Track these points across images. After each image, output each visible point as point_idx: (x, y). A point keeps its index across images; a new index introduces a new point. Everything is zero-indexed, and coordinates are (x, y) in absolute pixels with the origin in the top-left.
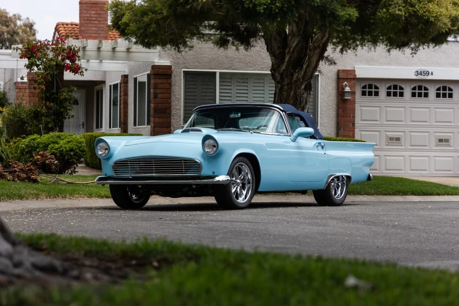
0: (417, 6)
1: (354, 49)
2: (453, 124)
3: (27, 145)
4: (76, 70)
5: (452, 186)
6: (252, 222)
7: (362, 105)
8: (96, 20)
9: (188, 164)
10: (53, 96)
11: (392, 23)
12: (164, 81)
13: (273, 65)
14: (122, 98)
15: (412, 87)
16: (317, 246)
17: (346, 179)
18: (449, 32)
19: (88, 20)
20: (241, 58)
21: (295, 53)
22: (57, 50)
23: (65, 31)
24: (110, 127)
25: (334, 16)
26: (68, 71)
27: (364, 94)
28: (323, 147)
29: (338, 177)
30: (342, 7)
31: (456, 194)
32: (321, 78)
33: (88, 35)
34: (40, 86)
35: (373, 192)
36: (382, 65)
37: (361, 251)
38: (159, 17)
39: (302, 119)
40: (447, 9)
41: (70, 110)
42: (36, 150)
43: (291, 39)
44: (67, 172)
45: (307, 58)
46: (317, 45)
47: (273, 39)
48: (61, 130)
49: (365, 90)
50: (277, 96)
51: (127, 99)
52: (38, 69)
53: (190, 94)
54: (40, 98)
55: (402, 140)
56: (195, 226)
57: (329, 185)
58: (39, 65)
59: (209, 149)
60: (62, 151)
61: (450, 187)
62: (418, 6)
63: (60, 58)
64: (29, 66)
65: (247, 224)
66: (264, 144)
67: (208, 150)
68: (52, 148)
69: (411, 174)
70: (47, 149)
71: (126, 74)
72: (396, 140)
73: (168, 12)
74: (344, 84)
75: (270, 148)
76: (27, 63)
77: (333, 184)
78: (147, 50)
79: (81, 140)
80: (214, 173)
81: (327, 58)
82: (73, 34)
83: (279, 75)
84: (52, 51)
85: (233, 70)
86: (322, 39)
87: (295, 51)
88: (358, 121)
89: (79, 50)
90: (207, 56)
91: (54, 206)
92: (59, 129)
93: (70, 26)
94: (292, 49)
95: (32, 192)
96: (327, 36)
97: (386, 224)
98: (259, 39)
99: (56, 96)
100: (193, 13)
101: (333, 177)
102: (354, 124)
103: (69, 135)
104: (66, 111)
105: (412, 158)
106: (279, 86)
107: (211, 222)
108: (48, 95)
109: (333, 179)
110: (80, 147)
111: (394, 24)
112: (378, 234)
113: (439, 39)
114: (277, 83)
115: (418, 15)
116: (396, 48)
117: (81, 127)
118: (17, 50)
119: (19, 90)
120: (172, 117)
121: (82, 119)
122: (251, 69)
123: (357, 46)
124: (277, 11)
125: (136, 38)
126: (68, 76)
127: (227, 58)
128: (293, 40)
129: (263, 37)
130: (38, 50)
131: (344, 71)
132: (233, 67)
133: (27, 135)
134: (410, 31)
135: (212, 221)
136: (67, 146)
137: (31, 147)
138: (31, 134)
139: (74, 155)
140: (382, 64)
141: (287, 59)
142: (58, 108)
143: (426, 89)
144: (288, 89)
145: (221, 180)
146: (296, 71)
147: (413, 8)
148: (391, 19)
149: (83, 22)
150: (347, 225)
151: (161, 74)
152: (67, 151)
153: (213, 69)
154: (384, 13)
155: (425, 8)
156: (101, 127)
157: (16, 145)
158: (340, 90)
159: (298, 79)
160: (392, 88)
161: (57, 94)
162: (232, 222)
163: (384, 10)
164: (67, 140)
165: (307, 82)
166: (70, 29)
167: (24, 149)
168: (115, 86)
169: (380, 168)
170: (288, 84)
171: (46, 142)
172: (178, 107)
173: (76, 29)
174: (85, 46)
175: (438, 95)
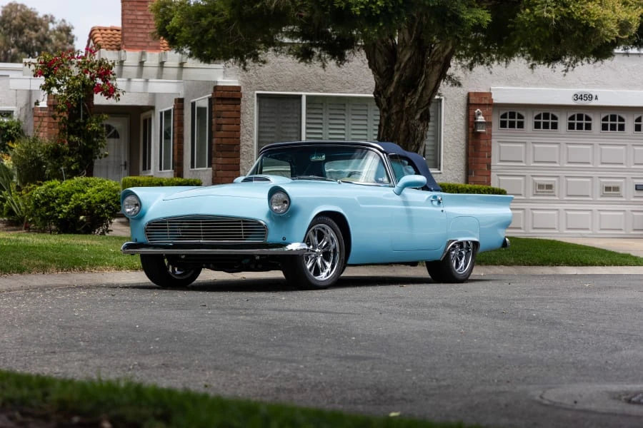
0: (571, 7)
1: (488, 64)
2: (624, 167)
3: (43, 195)
4: (110, 92)
5: (621, 252)
6: (330, 313)
7: (501, 140)
8: (144, 24)
9: (249, 226)
10: (79, 128)
11: (538, 29)
12: (231, 107)
13: (377, 87)
14: (176, 129)
15: (568, 117)
16: (412, 354)
17: (471, 246)
18: (617, 42)
19: (132, 23)
20: (336, 77)
21: (407, 71)
22: (84, 64)
23: (103, 38)
24: (161, 169)
25: (457, 20)
26: (99, 93)
27: (503, 125)
28: (439, 202)
29: (461, 244)
30: (467, 7)
31: (626, 265)
32: (446, 103)
33: (133, 44)
34: (61, 114)
35: (512, 261)
36: (528, 87)
37: (474, 364)
38: (221, 20)
39: (411, 163)
40: (614, 11)
41: (101, 146)
42: (55, 201)
43: (402, 51)
44: (97, 230)
45: (424, 76)
46: (436, 59)
47: (377, 51)
48: (90, 174)
49: (505, 120)
50: (383, 128)
51: (183, 132)
52: (59, 91)
53: (266, 125)
54: (60, 131)
55: (556, 189)
56: (249, 318)
57: (448, 254)
58: (60, 86)
59: (278, 206)
60: (90, 202)
61: (618, 254)
62: (574, 6)
63: (88, 76)
64: (47, 87)
65: (322, 315)
66: (356, 199)
67: (277, 208)
68: (76, 199)
69: (566, 234)
70: (70, 201)
71: (181, 97)
72: (547, 189)
73: (230, 14)
74: (476, 111)
75: (364, 204)
76: (44, 83)
77: (453, 252)
78: (207, 65)
79: (116, 188)
80: (284, 239)
81: (450, 77)
82: (113, 43)
83: (385, 100)
84: (77, 66)
85: (324, 92)
86: (444, 51)
87: (408, 67)
88: (495, 163)
89: (114, 64)
90: (289, 73)
91: (66, 283)
92: (87, 173)
93: (109, 31)
94: (403, 65)
95: (37, 263)
96: (450, 47)
97: (519, 316)
98: (358, 50)
99: (82, 127)
100: (265, 14)
101: (453, 243)
102: (489, 166)
103: (100, 181)
104: (97, 148)
105: (569, 212)
106: (386, 115)
107: (272, 312)
108: (72, 125)
109: (453, 246)
110: (115, 198)
111: (540, 30)
112: (505, 333)
113: (603, 51)
114: (383, 111)
115: (573, 19)
116: (544, 64)
117: (123, 168)
118: (30, 65)
119: (37, 118)
120: (241, 156)
121: (124, 158)
122: (349, 91)
123: (492, 60)
124: (378, 12)
125: (190, 49)
126: (99, 99)
127: (316, 77)
128: (404, 52)
129: (364, 47)
130: (59, 65)
131: (476, 94)
132: (324, 89)
133: (44, 180)
134: (563, 41)
135: (275, 310)
136: (96, 195)
137: (49, 197)
138: (49, 179)
139: (106, 208)
140: (528, 84)
141: (396, 78)
142: (85, 144)
143: (588, 118)
144: (398, 119)
145: (294, 249)
146: (409, 94)
147: (567, 9)
148: (536, 23)
149: (126, 26)
150: (463, 316)
151: (227, 98)
152: (96, 202)
153: (297, 91)
154: (528, 15)
155: (583, 8)
156: (149, 168)
157: (29, 194)
158: (471, 120)
159: (411, 106)
160: (542, 118)
161: (84, 124)
162: (302, 311)
163: (528, 10)
164: (97, 187)
165: (423, 110)
166: (110, 35)
167: (39, 200)
168: (168, 113)
169: (525, 227)
170: (397, 113)
171: (68, 190)
172: (249, 143)
173: (117, 36)
174: (122, 59)
175: (604, 127)
